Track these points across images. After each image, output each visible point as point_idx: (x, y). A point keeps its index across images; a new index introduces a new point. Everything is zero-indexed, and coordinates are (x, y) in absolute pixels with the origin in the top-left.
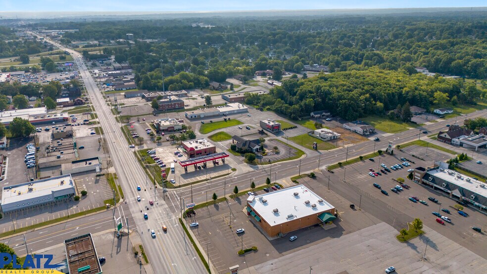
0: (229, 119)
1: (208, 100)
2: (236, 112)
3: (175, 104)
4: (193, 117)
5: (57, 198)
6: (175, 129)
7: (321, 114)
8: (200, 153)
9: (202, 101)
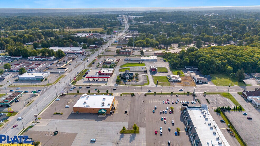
0: (142, 63)
1: (142, 53)
2: (150, 60)
3: (127, 53)
4: (127, 59)
5: (37, 79)
6: (111, 63)
7: (190, 68)
8: (103, 74)
9: (139, 53)
